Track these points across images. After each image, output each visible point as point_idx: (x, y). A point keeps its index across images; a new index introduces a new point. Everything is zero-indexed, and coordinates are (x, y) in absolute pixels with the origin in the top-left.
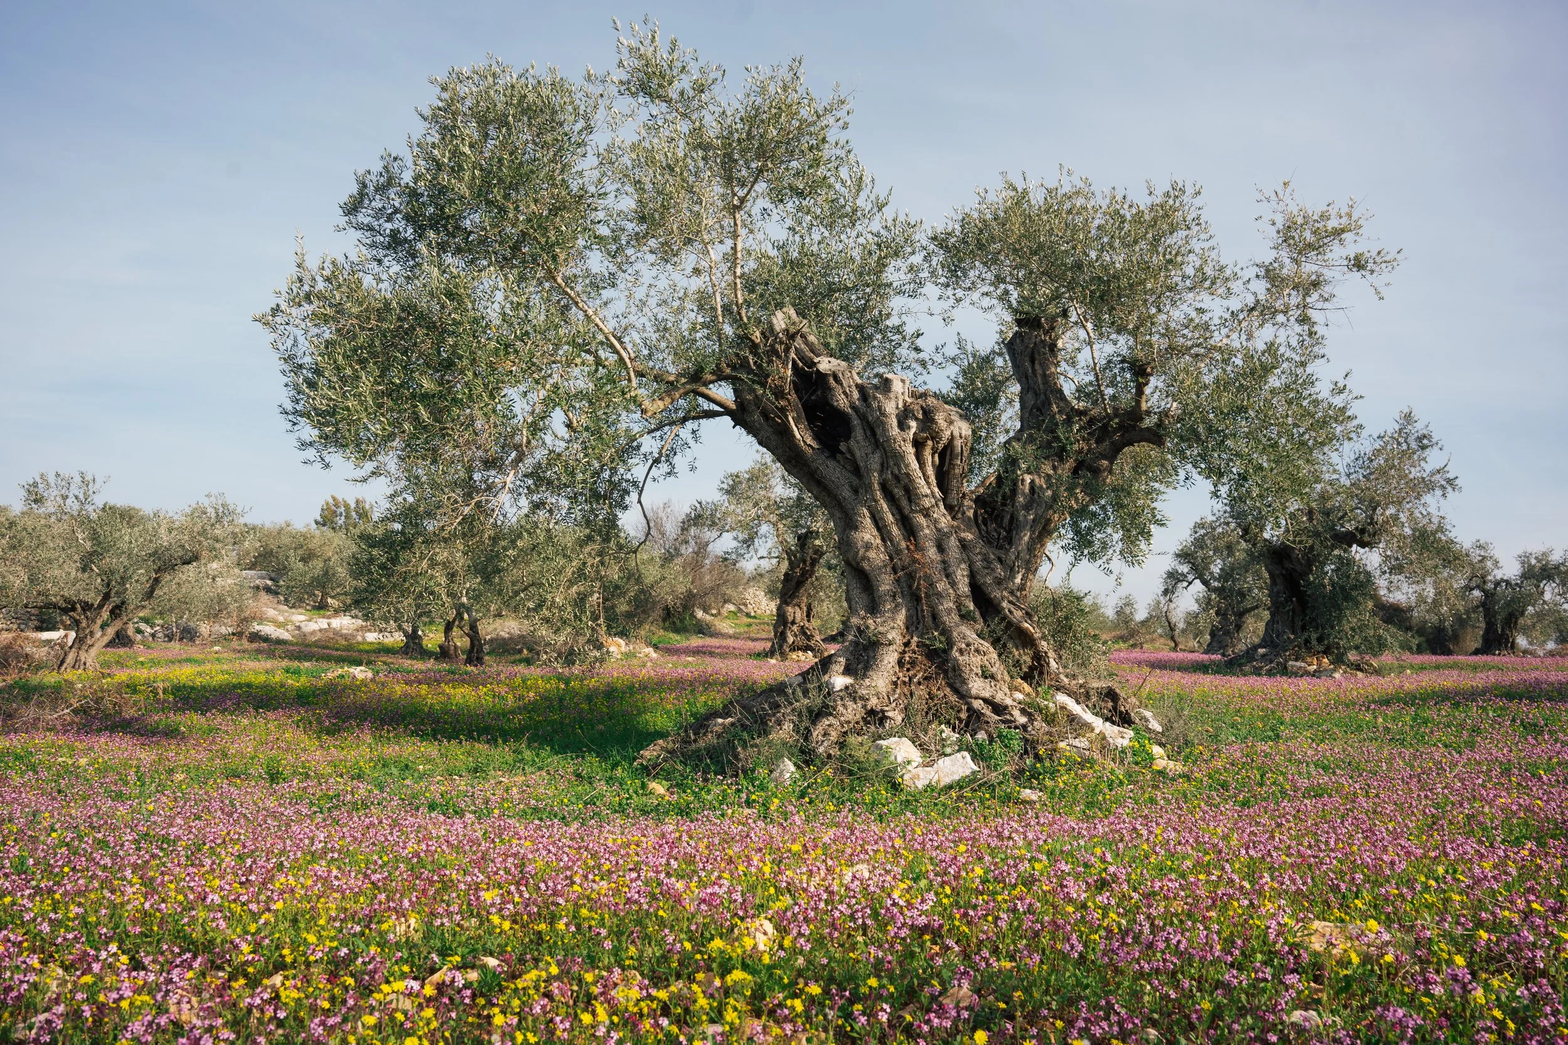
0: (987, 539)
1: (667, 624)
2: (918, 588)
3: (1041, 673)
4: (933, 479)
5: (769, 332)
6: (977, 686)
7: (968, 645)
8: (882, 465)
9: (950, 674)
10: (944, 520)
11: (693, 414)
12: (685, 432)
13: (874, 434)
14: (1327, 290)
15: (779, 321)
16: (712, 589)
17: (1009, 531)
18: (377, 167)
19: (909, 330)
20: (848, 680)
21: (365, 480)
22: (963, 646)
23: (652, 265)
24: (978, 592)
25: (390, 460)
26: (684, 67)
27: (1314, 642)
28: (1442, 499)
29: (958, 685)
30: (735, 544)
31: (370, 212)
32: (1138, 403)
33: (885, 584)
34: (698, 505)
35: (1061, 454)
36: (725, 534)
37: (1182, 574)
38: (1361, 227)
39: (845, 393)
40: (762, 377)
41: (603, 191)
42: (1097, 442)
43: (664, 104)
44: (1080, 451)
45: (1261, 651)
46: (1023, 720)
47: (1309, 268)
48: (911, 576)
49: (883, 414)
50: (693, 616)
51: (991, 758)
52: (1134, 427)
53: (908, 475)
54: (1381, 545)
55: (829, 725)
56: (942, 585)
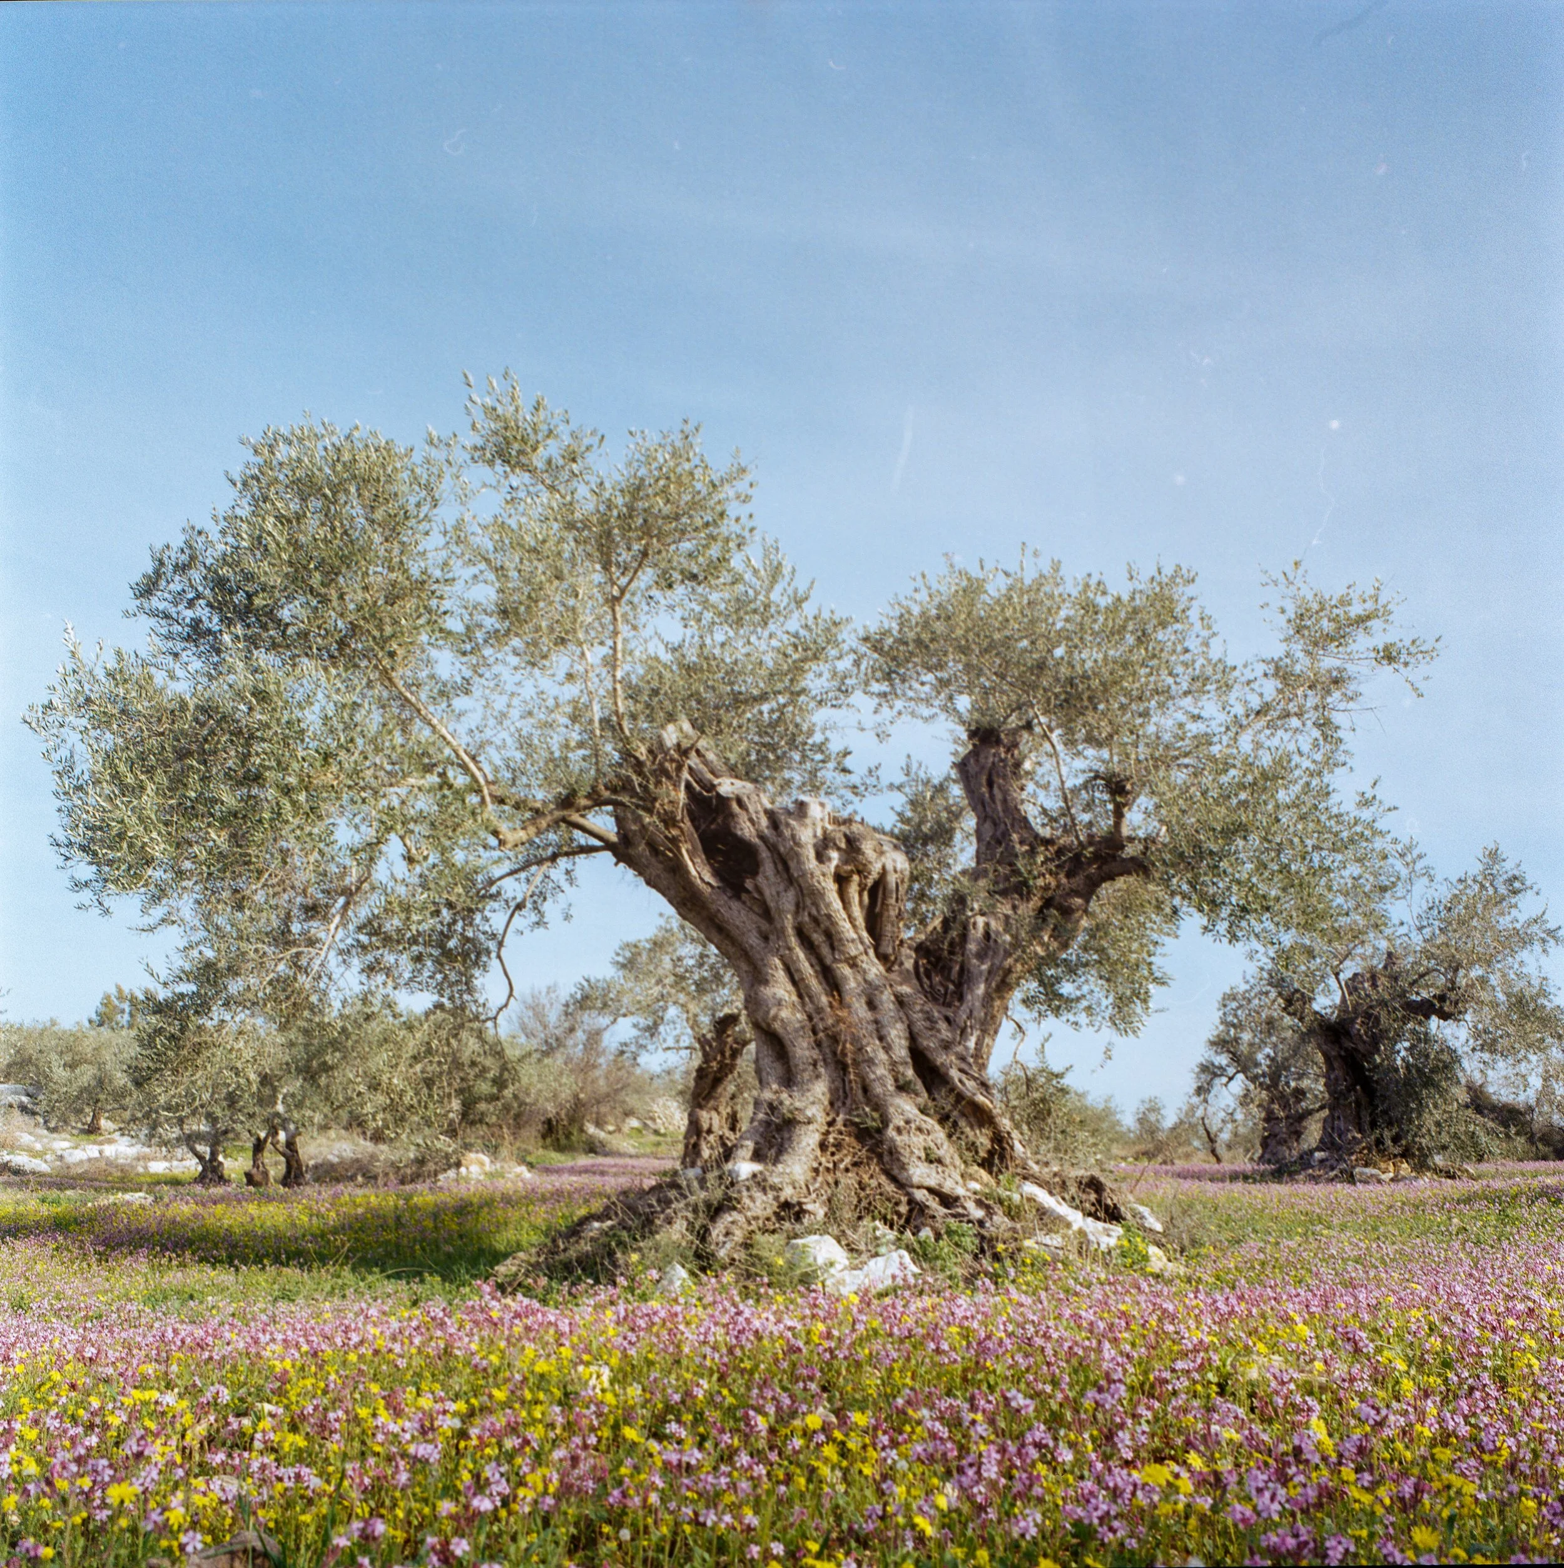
0: (932, 995)
1: (549, 1140)
2: (844, 1055)
3: (1002, 1158)
4: (860, 921)
5: (657, 749)
6: (920, 1173)
7: (908, 1122)
8: (797, 905)
9: (886, 1158)
10: (874, 969)
11: (565, 849)
12: (557, 873)
13: (787, 868)
14: (1352, 687)
15: (671, 736)
16: (608, 1095)
17: (959, 985)
18: (178, 541)
19: (835, 747)
20: (757, 1167)
21: (152, 929)
22: (902, 1124)
23: (516, 668)
24: (919, 1057)
25: (185, 905)
26: (551, 431)
27: (1389, 1143)
28: (1543, 957)
29: (896, 1172)
30: (635, 1032)
31: (166, 595)
32: (1117, 825)
33: (803, 1050)
34: (585, 984)
35: (1020, 889)
36: (621, 1020)
37: (1221, 1068)
38: (1390, 613)
39: (751, 820)
40: (648, 801)
41: (450, 576)
42: (1068, 876)
43: (527, 474)
44: (1046, 888)
45: (1318, 1155)
46: (978, 1213)
47: (1329, 662)
48: (834, 1039)
49: (798, 844)
50: (582, 1130)
51: (937, 1258)
52: (1114, 857)
53: (829, 916)
54: (1468, 1017)
55: (733, 1223)
56: (873, 1048)
